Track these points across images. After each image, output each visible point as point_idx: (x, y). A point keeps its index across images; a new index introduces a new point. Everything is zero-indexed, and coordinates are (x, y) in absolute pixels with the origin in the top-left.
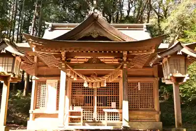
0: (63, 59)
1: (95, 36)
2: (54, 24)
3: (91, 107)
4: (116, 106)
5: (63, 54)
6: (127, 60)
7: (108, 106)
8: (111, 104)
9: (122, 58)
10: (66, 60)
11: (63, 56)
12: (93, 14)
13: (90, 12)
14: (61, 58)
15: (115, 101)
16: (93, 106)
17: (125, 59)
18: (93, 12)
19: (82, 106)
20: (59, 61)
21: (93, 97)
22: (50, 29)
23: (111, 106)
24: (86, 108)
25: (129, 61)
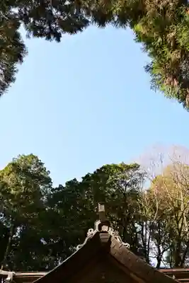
2: (17, 274)
12: (97, 233)
13: (91, 233)
18: (97, 230)
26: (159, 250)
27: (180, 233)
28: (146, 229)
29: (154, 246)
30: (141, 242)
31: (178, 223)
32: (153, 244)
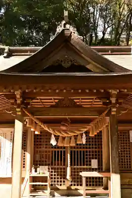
0: (19, 102)
1: (66, 65)
2: (11, 48)
3: (62, 167)
4: (99, 165)
5: (18, 94)
6: (117, 102)
7: (87, 165)
8: (90, 161)
9: (108, 99)
10: (22, 103)
11: (18, 96)
12: (63, 30)
13: (59, 29)
14: (16, 100)
15: (96, 158)
16: (64, 165)
17: (113, 100)
18: (63, 28)
19: (49, 165)
20: (12, 104)
21: (64, 151)
22: (5, 55)
23: (90, 165)
24: (55, 169)
25: (120, 104)
26: (105, 27)
27: (120, 15)
28: (97, 11)
29: (102, 23)
30: (92, 20)
31: (120, 8)
32: (101, 22)
